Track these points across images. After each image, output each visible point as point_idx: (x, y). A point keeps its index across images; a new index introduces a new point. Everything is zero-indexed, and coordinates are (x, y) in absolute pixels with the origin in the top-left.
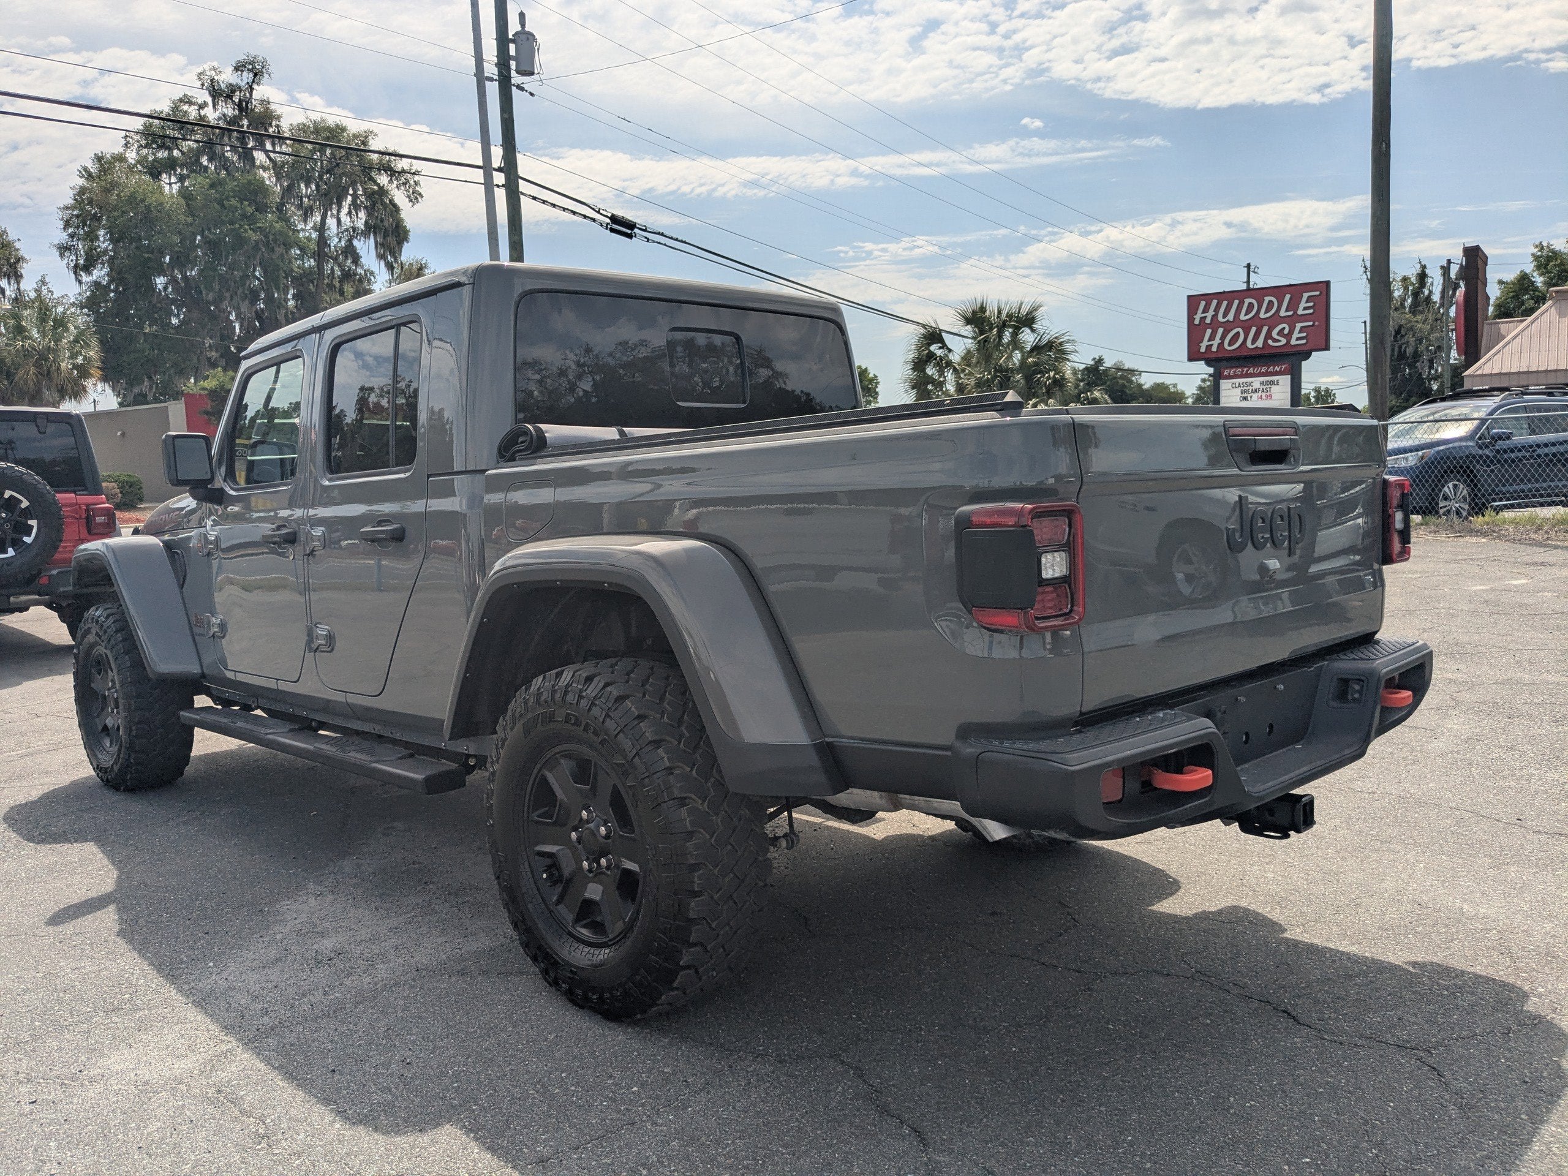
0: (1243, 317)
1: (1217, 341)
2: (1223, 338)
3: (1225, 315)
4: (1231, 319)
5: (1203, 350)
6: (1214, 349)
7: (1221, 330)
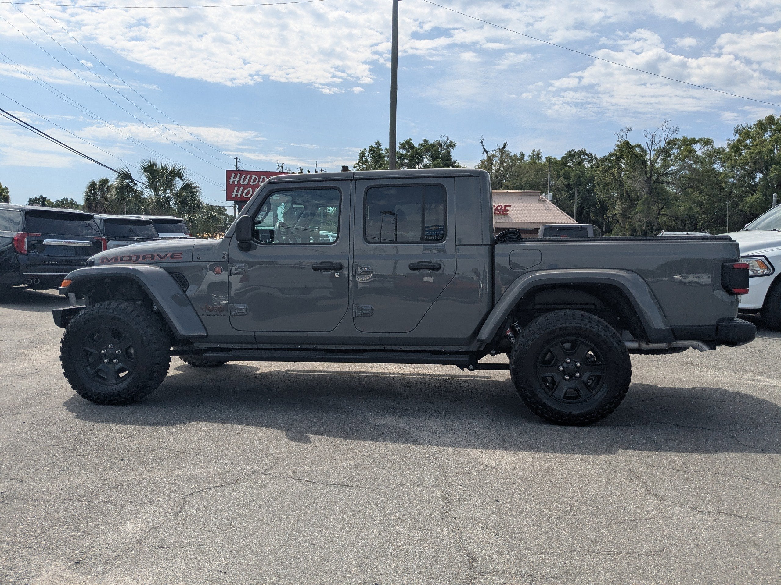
0: (251, 183)
1: (240, 193)
2: (243, 191)
3: (244, 181)
4: (246, 184)
5: (234, 196)
6: (239, 196)
7: (242, 188)
